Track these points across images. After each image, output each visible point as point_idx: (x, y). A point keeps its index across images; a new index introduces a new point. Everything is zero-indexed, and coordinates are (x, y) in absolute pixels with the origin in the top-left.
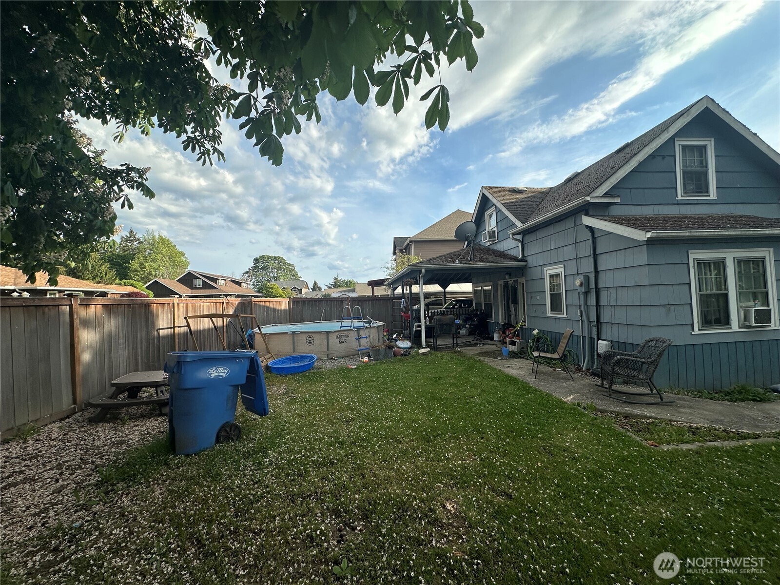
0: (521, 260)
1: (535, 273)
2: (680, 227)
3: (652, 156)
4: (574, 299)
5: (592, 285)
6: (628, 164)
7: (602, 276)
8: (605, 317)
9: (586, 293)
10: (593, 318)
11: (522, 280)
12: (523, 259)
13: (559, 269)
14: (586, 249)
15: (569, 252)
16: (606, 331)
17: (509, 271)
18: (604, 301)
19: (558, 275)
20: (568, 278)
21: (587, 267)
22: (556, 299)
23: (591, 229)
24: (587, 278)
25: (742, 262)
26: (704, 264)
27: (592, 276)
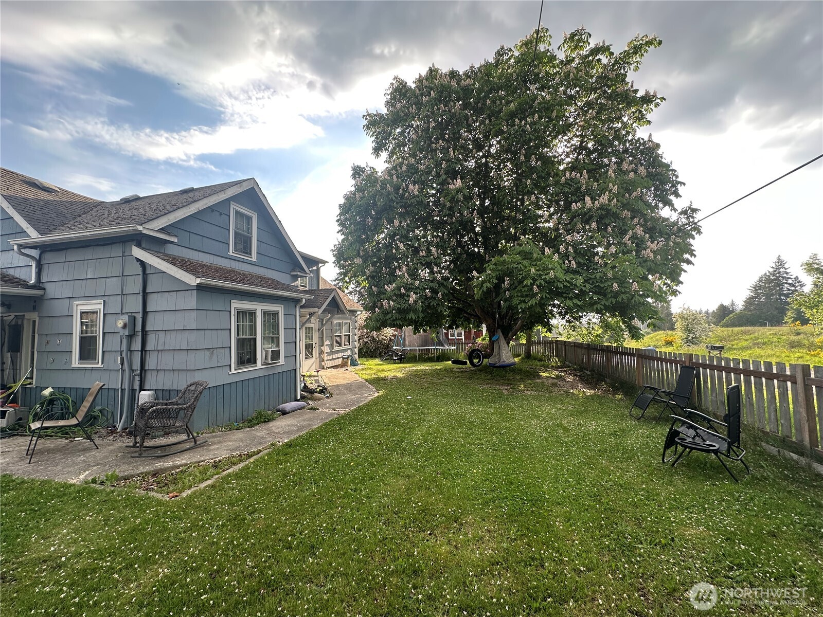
0: (33, 287)
2: (226, 279)
3: (211, 209)
4: (114, 343)
5: (139, 327)
6: (187, 207)
7: (150, 317)
8: (151, 364)
9: (131, 337)
10: (137, 365)
11: (32, 316)
12: (38, 286)
13: (97, 305)
14: (135, 285)
15: (113, 285)
16: (152, 381)
17: (8, 302)
18: (150, 346)
19: (94, 313)
20: (107, 317)
21: (135, 305)
22: (88, 343)
23: (143, 264)
24: (133, 320)
25: (266, 314)
26: (241, 313)
27: (139, 317)
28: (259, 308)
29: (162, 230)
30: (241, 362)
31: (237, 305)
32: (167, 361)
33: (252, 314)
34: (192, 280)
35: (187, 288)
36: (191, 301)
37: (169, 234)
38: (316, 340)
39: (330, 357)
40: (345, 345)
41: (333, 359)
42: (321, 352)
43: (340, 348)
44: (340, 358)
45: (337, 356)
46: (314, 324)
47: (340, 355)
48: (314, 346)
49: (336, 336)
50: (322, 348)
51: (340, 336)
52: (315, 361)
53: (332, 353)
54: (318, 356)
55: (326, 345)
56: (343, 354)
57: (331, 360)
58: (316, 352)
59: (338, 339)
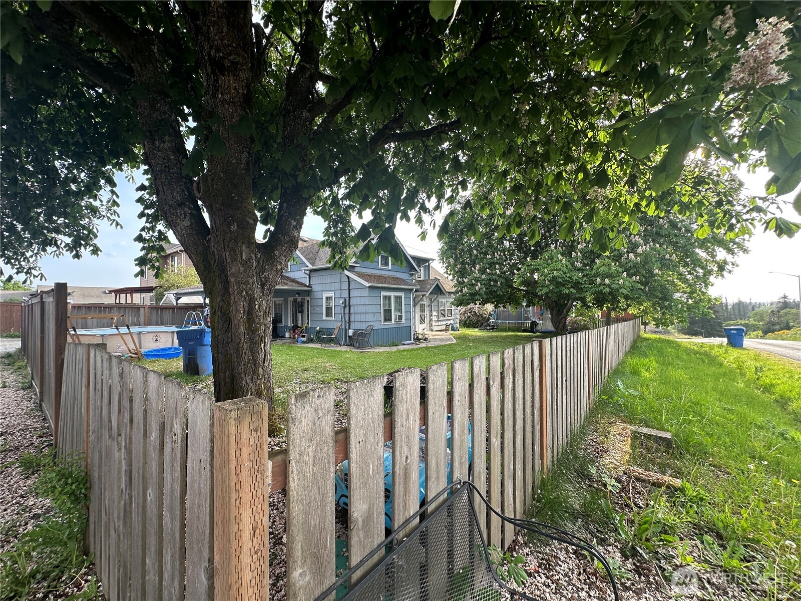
0: (308, 287)
1: (317, 295)
2: (379, 281)
4: (339, 310)
5: (347, 304)
7: (352, 299)
9: (345, 307)
10: (347, 319)
11: (308, 298)
12: (309, 286)
13: (331, 294)
14: (345, 286)
15: (337, 286)
16: (352, 324)
17: (299, 293)
18: (352, 311)
19: (330, 298)
20: (336, 299)
21: (345, 294)
22: (329, 310)
23: (348, 277)
24: (345, 300)
25: (396, 297)
26: (385, 297)
27: (347, 299)
28: (393, 294)
30: (385, 320)
31: (384, 293)
32: (358, 317)
33: (390, 297)
34: (368, 285)
35: (365, 287)
36: (366, 292)
38: (427, 312)
39: (437, 324)
40: (448, 316)
41: (439, 325)
42: (431, 320)
43: (445, 318)
44: (444, 325)
45: (442, 323)
46: (426, 302)
47: (445, 323)
48: (425, 316)
49: (441, 310)
50: (432, 317)
51: (444, 310)
52: (427, 326)
53: (438, 321)
54: (428, 322)
55: (434, 316)
57: (437, 326)
58: (427, 320)
59: (443, 312)
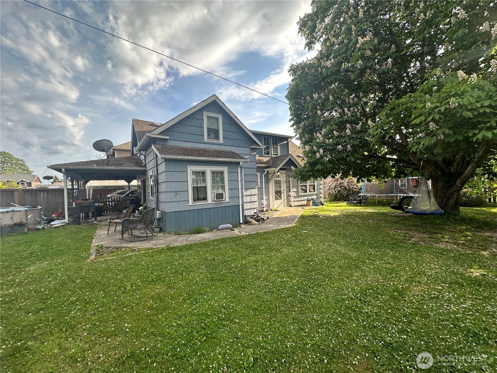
0: (145, 167)
1: (147, 174)
8: (159, 198)
9: (155, 186)
11: (146, 178)
15: (153, 163)
22: (152, 189)
28: (208, 170)
29: (161, 134)
30: (195, 199)
32: (162, 197)
37: (164, 135)
38: (284, 187)
40: (310, 192)
41: (299, 201)
42: (289, 196)
43: (306, 194)
44: (306, 200)
45: (303, 198)
46: (282, 178)
47: (306, 198)
48: (282, 192)
49: (301, 186)
50: (290, 193)
51: (306, 186)
52: (284, 201)
53: (298, 196)
54: (285, 198)
55: (293, 192)
56: (308, 197)
57: (297, 201)
58: (284, 196)
59: (304, 188)
